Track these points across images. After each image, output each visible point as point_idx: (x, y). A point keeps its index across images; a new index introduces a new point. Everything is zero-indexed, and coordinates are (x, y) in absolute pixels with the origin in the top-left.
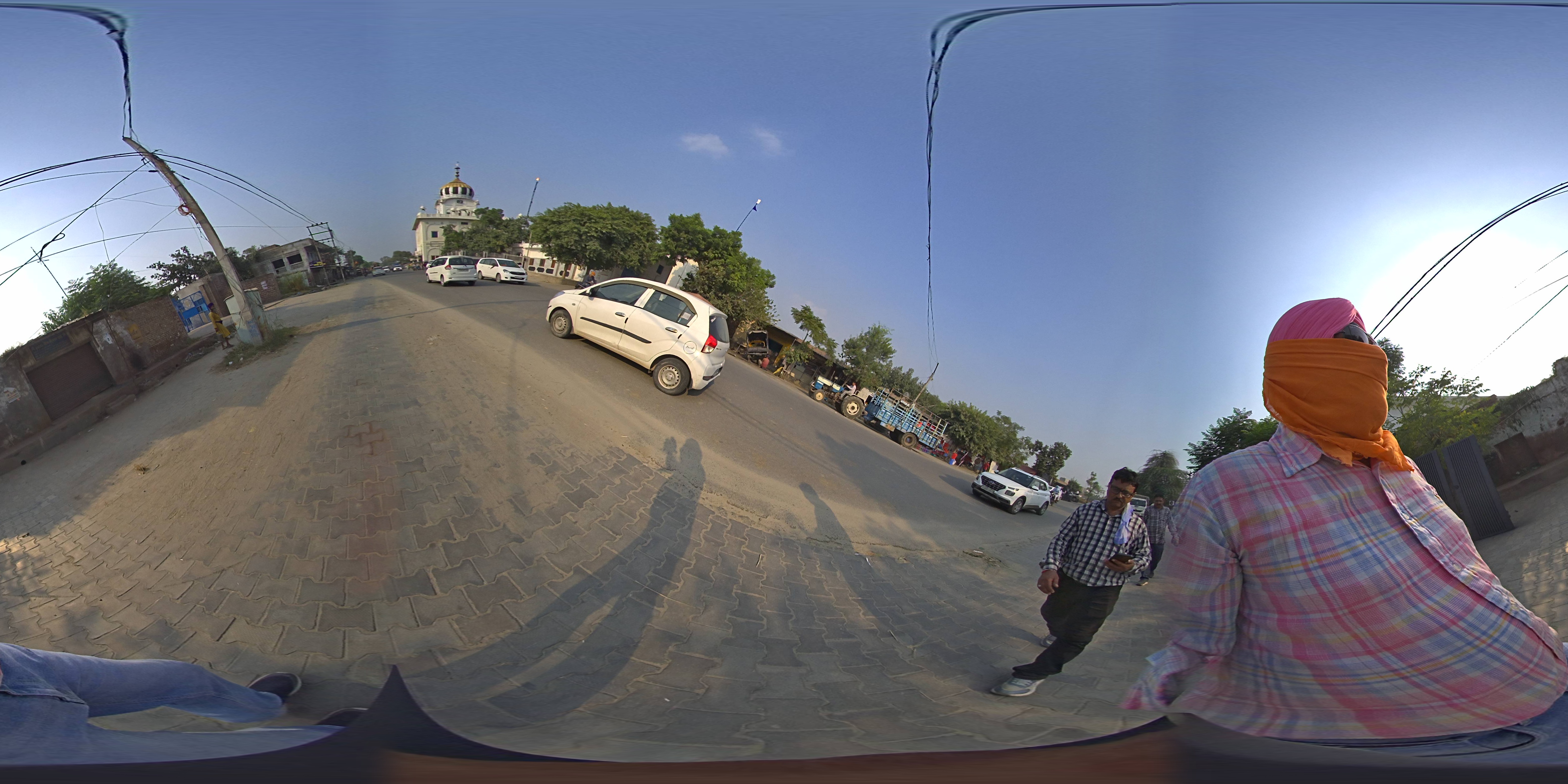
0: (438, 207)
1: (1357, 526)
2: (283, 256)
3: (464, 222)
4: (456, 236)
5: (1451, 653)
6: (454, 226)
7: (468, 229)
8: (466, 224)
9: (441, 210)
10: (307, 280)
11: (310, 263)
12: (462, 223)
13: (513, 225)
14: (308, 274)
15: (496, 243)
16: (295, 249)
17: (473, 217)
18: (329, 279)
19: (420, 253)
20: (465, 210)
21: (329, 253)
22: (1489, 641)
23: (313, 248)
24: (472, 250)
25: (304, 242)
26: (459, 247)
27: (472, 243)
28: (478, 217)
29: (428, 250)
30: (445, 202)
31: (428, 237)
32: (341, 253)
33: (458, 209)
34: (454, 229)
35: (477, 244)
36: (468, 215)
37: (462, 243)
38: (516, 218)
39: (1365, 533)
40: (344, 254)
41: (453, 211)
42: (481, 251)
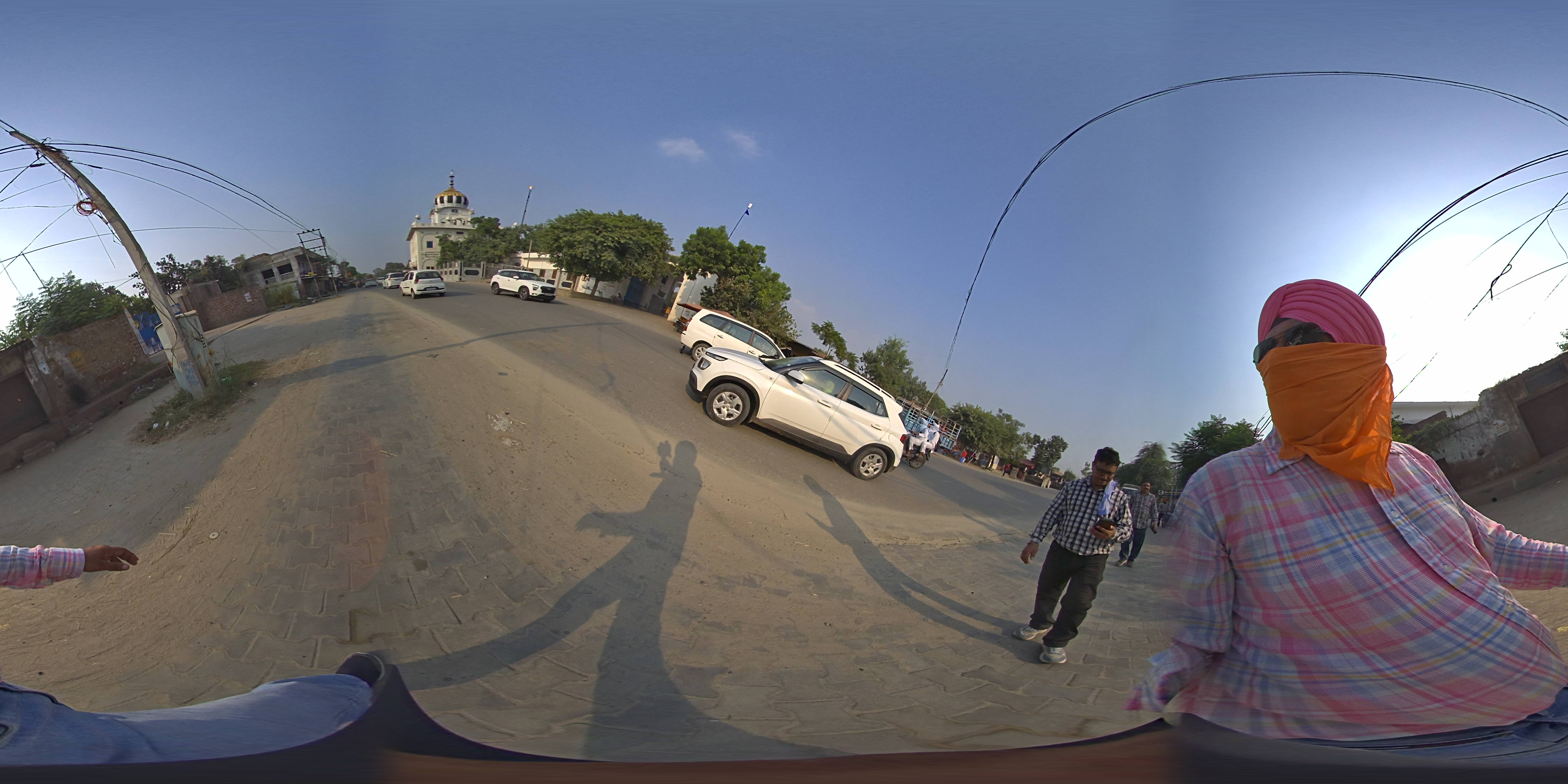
0: (432, 217)
1: (1339, 522)
2: (273, 266)
3: (460, 232)
4: (452, 246)
5: (1440, 654)
6: (450, 236)
7: (465, 238)
8: (462, 233)
9: (436, 219)
10: (297, 292)
11: (301, 274)
12: (458, 233)
13: (510, 234)
14: (298, 285)
15: (494, 253)
16: (285, 259)
17: (469, 226)
18: (320, 291)
19: (415, 264)
20: (460, 220)
21: (321, 263)
22: (1482, 642)
23: (304, 257)
24: (469, 260)
25: (295, 251)
26: (455, 257)
27: (469, 253)
28: (474, 227)
29: (423, 261)
30: (440, 211)
31: (423, 247)
32: (334, 263)
33: (453, 219)
34: (450, 239)
35: (474, 255)
36: (464, 224)
37: (459, 253)
38: (513, 227)
39: (1347, 529)
40: (338, 265)
41: (449, 221)
42: (479, 262)
